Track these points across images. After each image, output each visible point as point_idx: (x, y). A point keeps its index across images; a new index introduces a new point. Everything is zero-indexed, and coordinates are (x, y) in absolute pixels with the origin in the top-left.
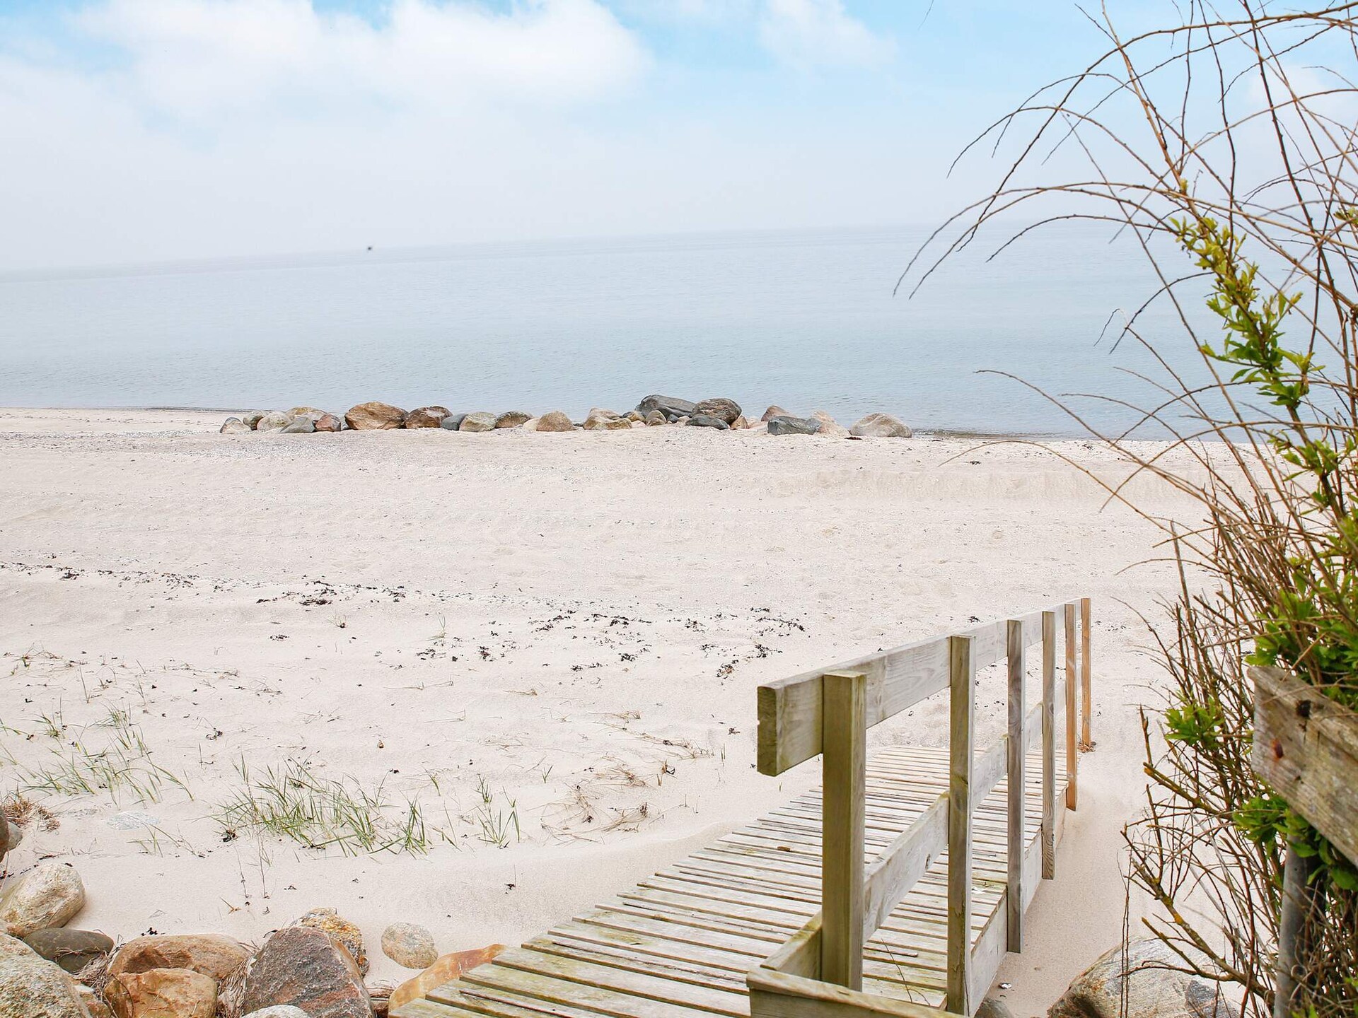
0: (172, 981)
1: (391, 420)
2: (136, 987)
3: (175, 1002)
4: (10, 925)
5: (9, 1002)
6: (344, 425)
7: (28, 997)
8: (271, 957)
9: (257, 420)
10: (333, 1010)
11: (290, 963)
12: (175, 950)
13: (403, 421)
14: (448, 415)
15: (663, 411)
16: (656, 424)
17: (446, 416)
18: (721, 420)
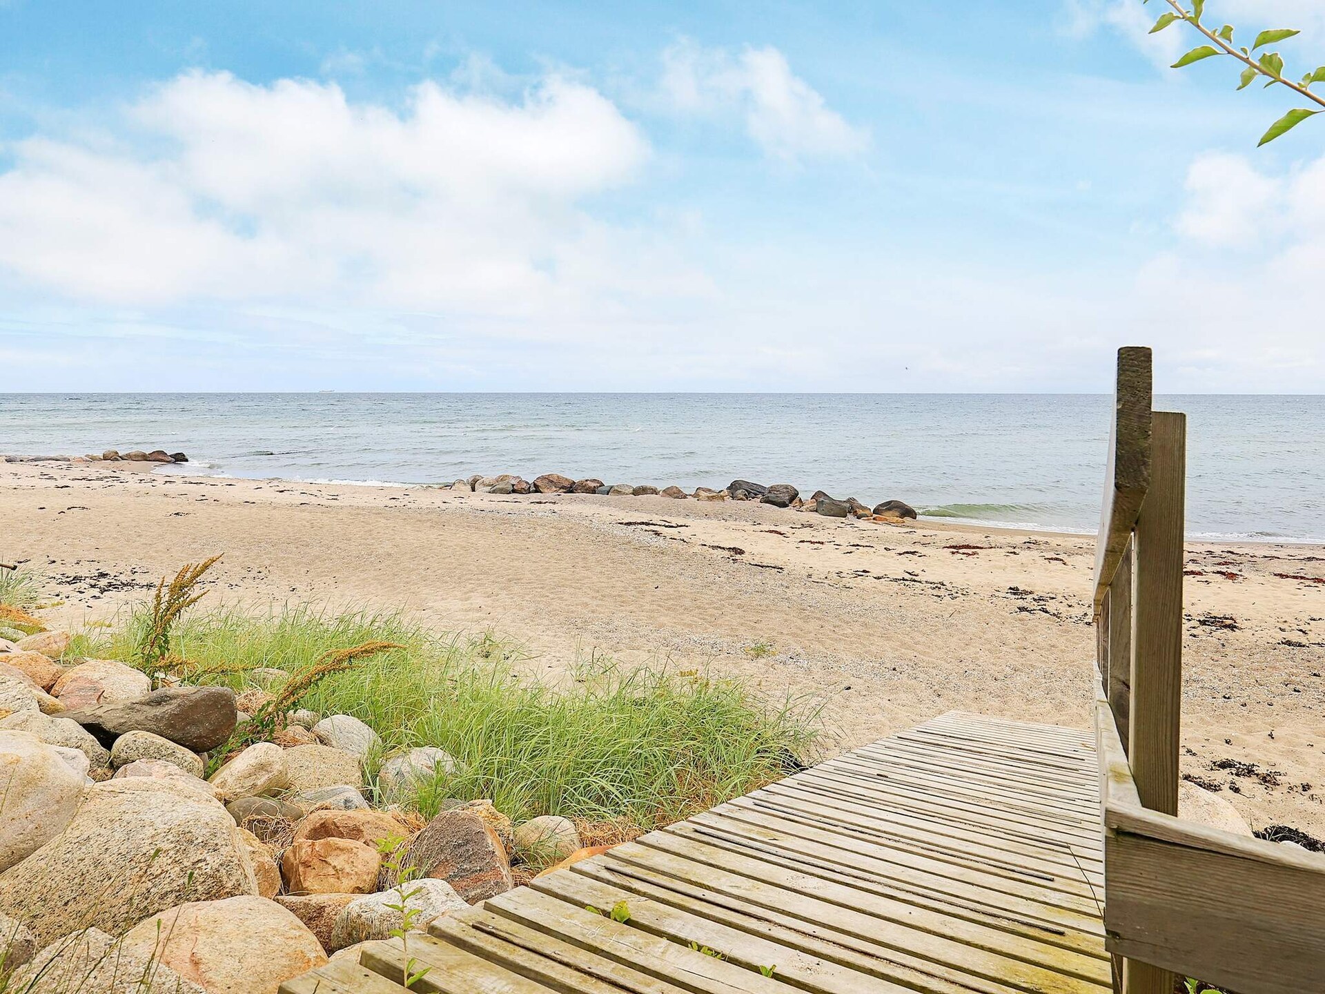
0: (342, 850)
1: (563, 487)
2: (310, 853)
3: (342, 870)
4: (219, 790)
5: (173, 845)
6: (533, 489)
7: (192, 842)
8: (432, 837)
9: (475, 481)
10: (479, 891)
11: (447, 843)
12: (351, 824)
13: (571, 488)
14: (602, 485)
15: (747, 490)
16: (741, 499)
17: (600, 486)
18: (786, 498)
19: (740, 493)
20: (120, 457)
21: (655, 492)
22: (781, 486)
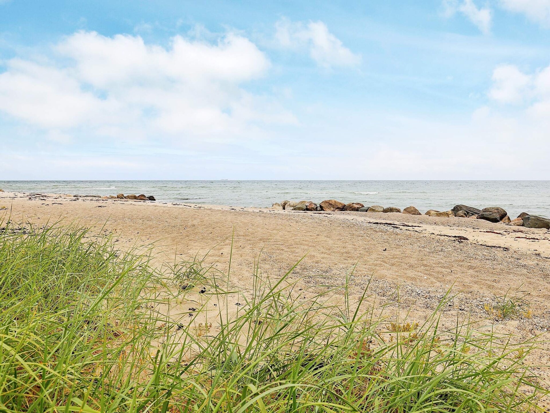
1: (338, 208)
6: (319, 208)
9: (286, 204)
13: (343, 208)
14: (363, 206)
15: (466, 211)
16: (462, 216)
17: (362, 207)
18: (498, 216)
19: (460, 212)
20: (124, 197)
21: (398, 211)
22: (493, 208)
